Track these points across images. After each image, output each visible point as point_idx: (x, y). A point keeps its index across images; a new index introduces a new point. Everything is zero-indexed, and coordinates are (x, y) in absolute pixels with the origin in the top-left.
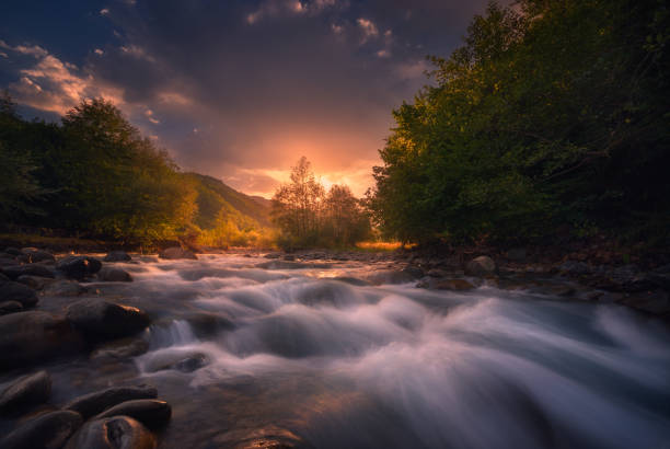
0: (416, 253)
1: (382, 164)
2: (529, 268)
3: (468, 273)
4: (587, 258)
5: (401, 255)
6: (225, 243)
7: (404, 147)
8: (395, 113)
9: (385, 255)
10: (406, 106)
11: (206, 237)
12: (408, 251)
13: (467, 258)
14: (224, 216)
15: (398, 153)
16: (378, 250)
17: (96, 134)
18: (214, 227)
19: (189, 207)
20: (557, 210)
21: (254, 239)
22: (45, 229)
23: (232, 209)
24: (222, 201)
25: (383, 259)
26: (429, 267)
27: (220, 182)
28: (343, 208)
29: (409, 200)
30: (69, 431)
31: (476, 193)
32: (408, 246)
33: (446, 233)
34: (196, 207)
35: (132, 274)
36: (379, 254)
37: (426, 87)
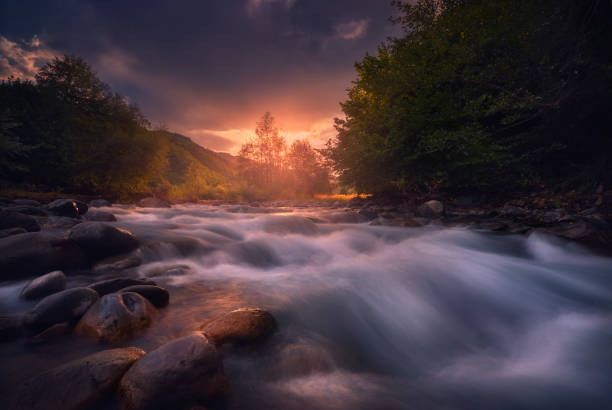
0: (371, 202)
1: (343, 117)
2: (473, 212)
3: (417, 215)
4: (526, 204)
5: (357, 202)
6: (194, 197)
7: (365, 99)
8: (357, 66)
9: (342, 204)
10: (368, 58)
11: (176, 191)
12: (363, 200)
13: (418, 203)
14: (193, 170)
15: (360, 105)
16: (336, 200)
17: (69, 91)
18: (184, 182)
19: (161, 162)
20: (508, 162)
21: (221, 192)
22: (28, 185)
23: (201, 166)
24: (190, 157)
25: (340, 206)
26: (382, 211)
27: (188, 139)
28: (304, 163)
29: (369, 151)
30: (89, 303)
31: (435, 141)
32: (363, 196)
33: (402, 181)
34: (167, 161)
35: (116, 216)
36: (337, 203)
37: (389, 38)
